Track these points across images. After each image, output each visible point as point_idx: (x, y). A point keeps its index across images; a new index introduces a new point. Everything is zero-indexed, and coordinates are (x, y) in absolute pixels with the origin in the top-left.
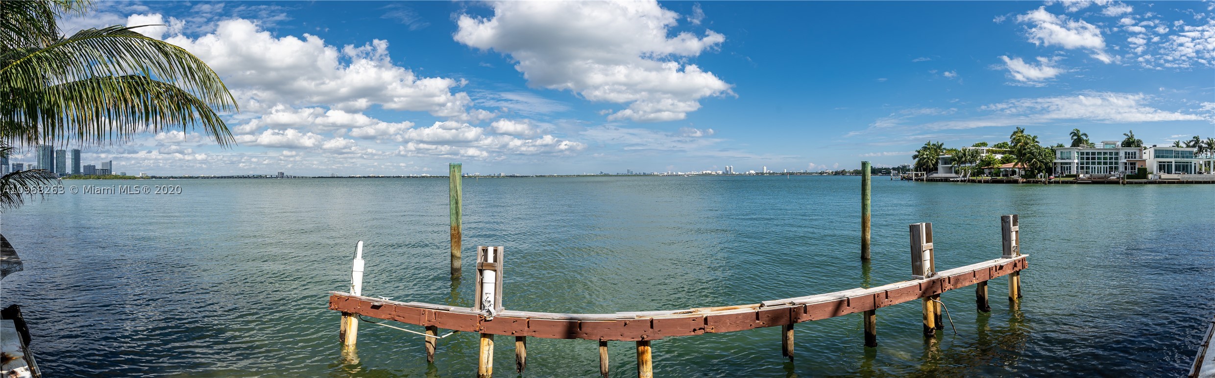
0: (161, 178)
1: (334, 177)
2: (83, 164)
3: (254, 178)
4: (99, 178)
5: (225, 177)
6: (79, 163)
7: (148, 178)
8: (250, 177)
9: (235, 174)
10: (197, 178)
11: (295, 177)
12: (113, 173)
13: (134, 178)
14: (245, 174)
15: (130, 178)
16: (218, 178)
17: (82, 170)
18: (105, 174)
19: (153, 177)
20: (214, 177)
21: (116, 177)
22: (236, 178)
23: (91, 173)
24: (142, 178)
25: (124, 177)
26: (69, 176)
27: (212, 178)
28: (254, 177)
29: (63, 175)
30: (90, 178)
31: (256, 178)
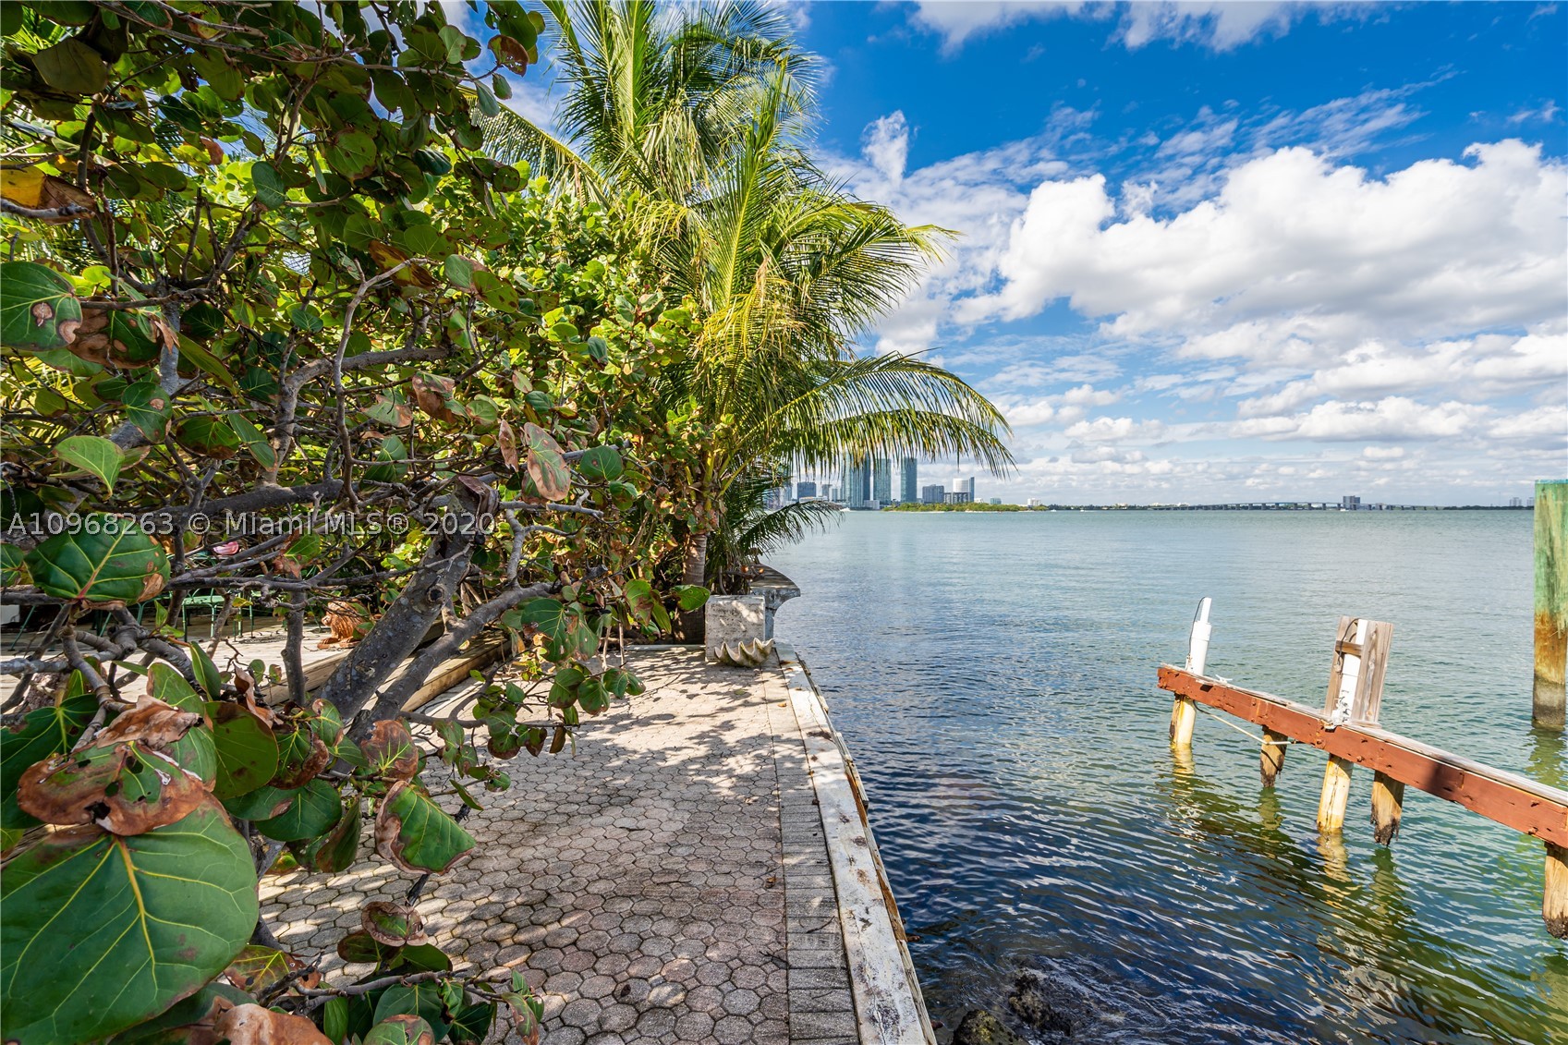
0: (1069, 508)
1: (1520, 508)
2: (921, 483)
3: (1280, 508)
4: (950, 510)
5: (1207, 508)
6: (915, 482)
7: (1042, 508)
8: (1267, 508)
9: (1231, 501)
10: (1144, 508)
11: (1391, 508)
12: (977, 500)
13: (1016, 509)
14: (1257, 501)
15: (1007, 509)
16: (1192, 508)
17: (920, 495)
18: (964, 500)
19: (1052, 507)
20: (1183, 508)
21: (982, 507)
22: (1233, 508)
23: (936, 498)
24: (1031, 508)
25: (997, 507)
26: (898, 506)
27: (1176, 508)
28: (1277, 507)
29: (885, 504)
30: (934, 508)
31: (1285, 508)
